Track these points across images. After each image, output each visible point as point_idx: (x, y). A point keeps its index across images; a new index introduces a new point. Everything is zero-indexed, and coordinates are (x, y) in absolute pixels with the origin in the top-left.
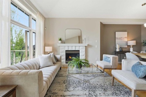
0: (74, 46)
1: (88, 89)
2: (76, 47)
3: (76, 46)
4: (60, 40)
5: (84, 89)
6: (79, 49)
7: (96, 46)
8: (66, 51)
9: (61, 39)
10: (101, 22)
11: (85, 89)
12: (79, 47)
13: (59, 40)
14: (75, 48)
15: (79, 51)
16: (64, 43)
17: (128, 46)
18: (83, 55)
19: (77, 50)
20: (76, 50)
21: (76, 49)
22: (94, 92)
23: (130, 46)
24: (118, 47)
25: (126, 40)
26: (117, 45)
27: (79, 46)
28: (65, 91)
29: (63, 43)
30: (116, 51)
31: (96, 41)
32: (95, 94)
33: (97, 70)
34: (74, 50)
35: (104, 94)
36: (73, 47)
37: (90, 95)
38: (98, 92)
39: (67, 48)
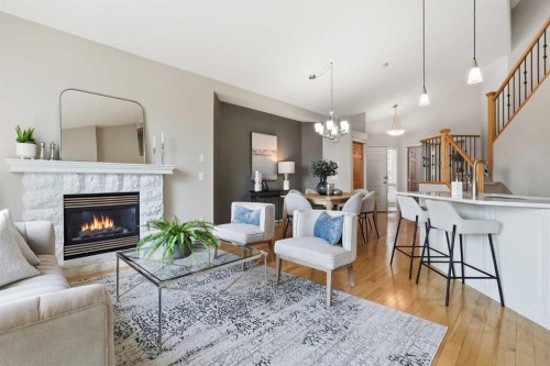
0: (113, 174)
1: (227, 317)
2: (121, 180)
3: (123, 175)
4: (28, 138)
5: (214, 321)
6: (138, 185)
7: (201, 176)
8: (65, 196)
9: (34, 136)
10: (217, 91)
11: (219, 321)
12: (135, 178)
13: (21, 140)
14: (117, 183)
15: (138, 194)
16: (57, 158)
17: (278, 175)
18: (153, 210)
19: (129, 191)
20: (124, 190)
21: (121, 186)
22: (247, 315)
23: (283, 175)
24: (257, 178)
25: (274, 158)
26: (257, 172)
27: (139, 175)
28: (152, 359)
29: (47, 158)
30: (253, 192)
31: (202, 158)
32: (253, 320)
33: (216, 257)
34: (115, 190)
35: (271, 309)
36: (109, 179)
37: (242, 328)
38: (256, 313)
39: (77, 184)
